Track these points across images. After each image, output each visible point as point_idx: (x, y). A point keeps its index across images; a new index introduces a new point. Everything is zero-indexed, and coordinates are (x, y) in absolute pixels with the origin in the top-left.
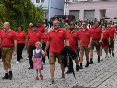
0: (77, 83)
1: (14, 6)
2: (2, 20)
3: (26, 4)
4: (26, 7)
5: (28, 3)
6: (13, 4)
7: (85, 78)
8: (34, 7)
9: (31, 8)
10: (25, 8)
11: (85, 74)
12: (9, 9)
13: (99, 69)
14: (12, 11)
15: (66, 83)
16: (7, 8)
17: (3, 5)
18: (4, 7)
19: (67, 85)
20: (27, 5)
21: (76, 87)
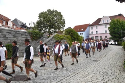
2: (70, 40)
7: (96, 58)
9: (79, 36)
13: (101, 55)
14: (73, 38)
16: (71, 37)
19: (91, 60)
20: (77, 36)
21: (94, 61)
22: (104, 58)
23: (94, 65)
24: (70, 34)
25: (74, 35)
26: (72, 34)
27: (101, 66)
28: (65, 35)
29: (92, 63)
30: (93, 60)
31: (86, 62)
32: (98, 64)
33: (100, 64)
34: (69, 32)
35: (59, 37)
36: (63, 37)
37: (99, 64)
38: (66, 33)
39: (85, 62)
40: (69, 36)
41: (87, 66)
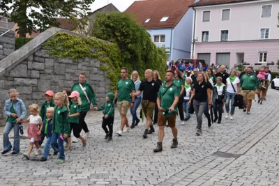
0: (218, 148)
1: (130, 45)
2: (113, 64)
3: (145, 43)
4: (145, 47)
5: (147, 42)
6: (128, 43)
7: (227, 142)
8: (155, 47)
9: (151, 49)
10: (144, 49)
11: (226, 137)
12: (123, 50)
13: (244, 131)
14: (127, 52)
15: (204, 148)
16: (120, 48)
17: (116, 44)
18: (116, 47)
19: (206, 151)
20: (146, 45)
21: (218, 154)
22: (260, 146)
23: (223, 173)
24: (115, 36)
25: (134, 41)
26: (123, 34)
27: (253, 177)
28: (94, 38)
29: (213, 164)
30: (215, 150)
31: (186, 159)
32: (237, 168)
33: (248, 170)
34: (114, 29)
35: (69, 47)
36: (86, 47)
37: (242, 171)
38: (99, 31)
39: (181, 156)
40: (111, 44)
41: (195, 176)
